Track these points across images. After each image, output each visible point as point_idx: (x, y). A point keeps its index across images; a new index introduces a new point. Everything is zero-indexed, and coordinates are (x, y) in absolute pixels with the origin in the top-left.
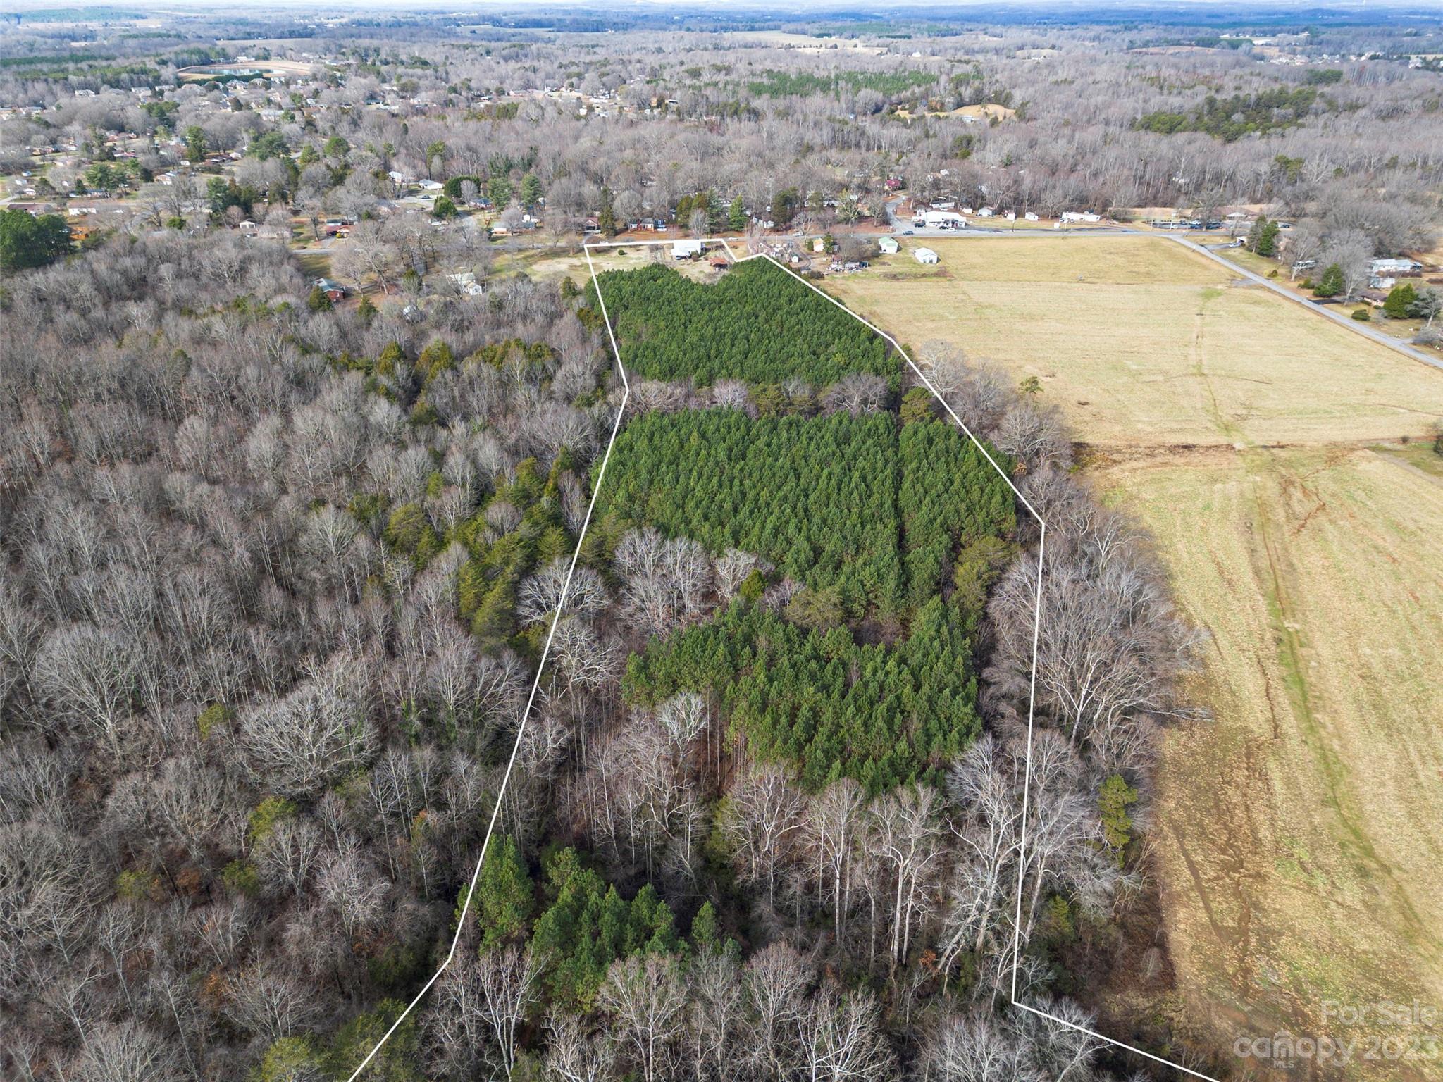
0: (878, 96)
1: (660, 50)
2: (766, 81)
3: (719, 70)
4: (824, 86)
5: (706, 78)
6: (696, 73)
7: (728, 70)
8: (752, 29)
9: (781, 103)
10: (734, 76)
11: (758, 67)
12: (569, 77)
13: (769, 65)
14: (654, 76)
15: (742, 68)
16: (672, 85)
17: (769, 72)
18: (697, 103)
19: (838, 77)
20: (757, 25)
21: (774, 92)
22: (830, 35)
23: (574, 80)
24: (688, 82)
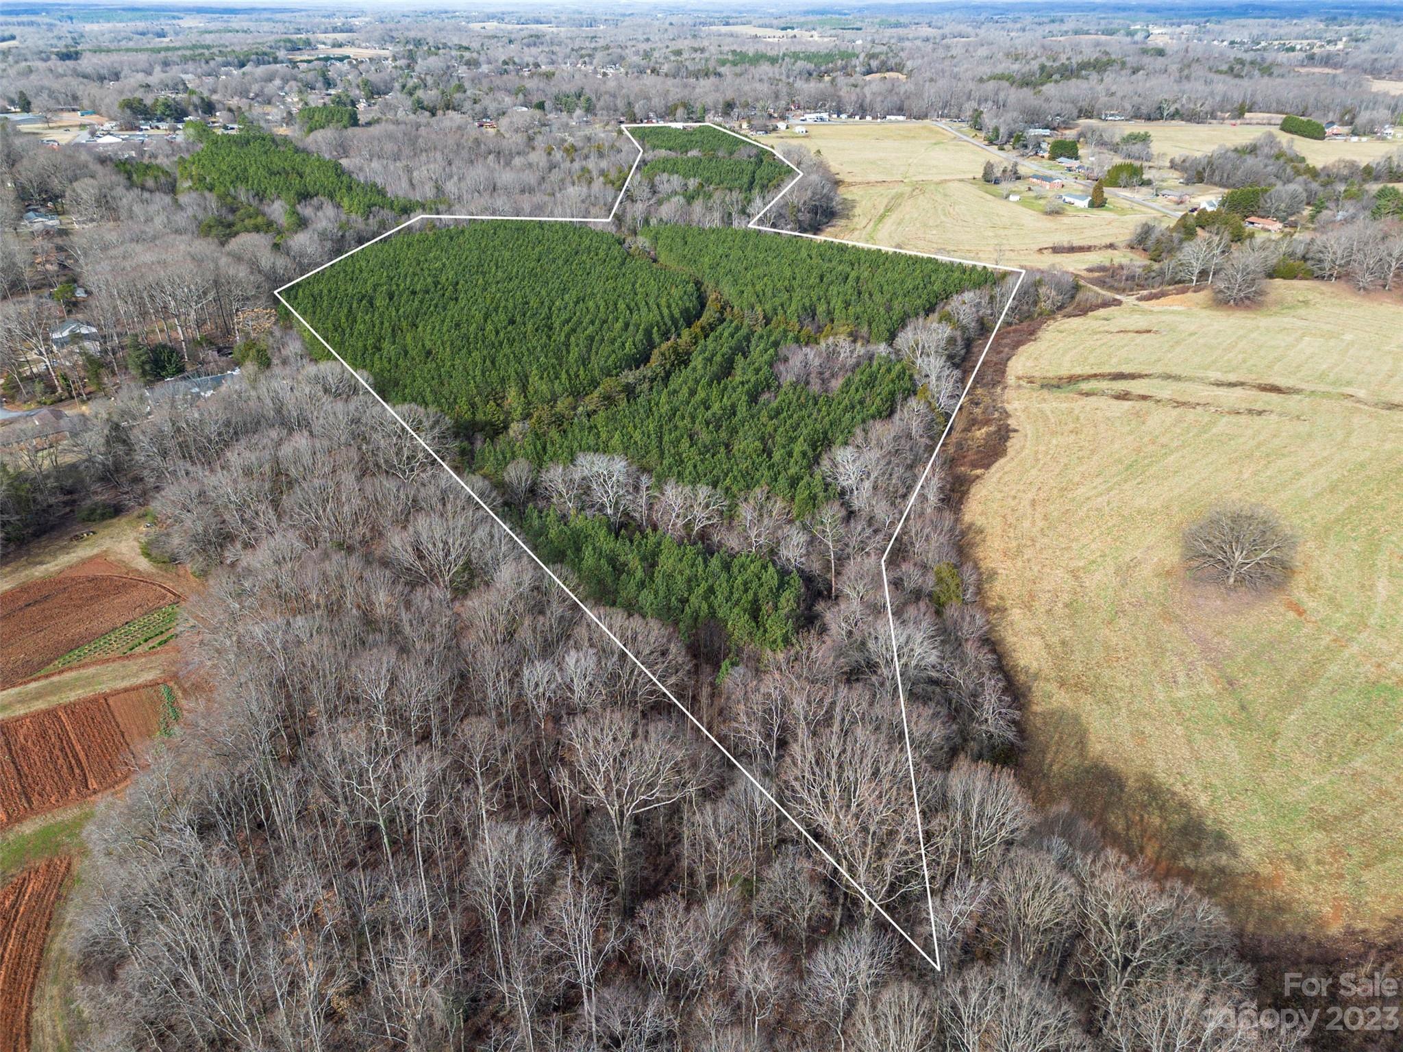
0: (811, 66)
1: (648, 40)
2: (730, 57)
3: (696, 50)
4: (773, 60)
5: (685, 55)
6: (678, 53)
7: (702, 50)
8: (727, 24)
9: (738, 69)
10: (706, 55)
11: (725, 49)
12: (582, 57)
13: (734, 47)
14: (647, 55)
15: (713, 49)
16: (660, 60)
17: (734, 52)
18: (679, 69)
19: (784, 55)
20: (731, 21)
21: (735, 64)
22: (792, 28)
23: (586, 59)
24: (673, 58)
